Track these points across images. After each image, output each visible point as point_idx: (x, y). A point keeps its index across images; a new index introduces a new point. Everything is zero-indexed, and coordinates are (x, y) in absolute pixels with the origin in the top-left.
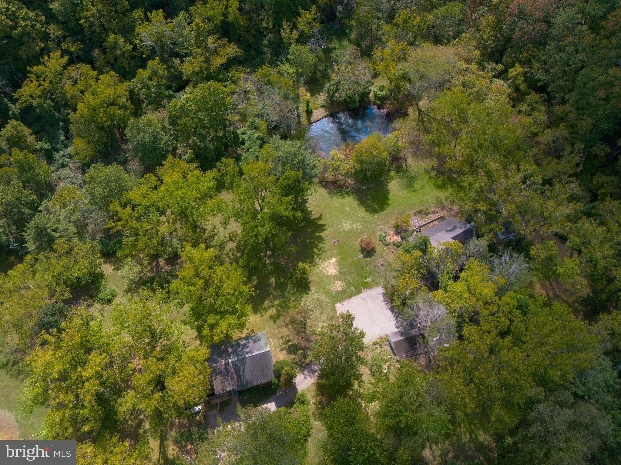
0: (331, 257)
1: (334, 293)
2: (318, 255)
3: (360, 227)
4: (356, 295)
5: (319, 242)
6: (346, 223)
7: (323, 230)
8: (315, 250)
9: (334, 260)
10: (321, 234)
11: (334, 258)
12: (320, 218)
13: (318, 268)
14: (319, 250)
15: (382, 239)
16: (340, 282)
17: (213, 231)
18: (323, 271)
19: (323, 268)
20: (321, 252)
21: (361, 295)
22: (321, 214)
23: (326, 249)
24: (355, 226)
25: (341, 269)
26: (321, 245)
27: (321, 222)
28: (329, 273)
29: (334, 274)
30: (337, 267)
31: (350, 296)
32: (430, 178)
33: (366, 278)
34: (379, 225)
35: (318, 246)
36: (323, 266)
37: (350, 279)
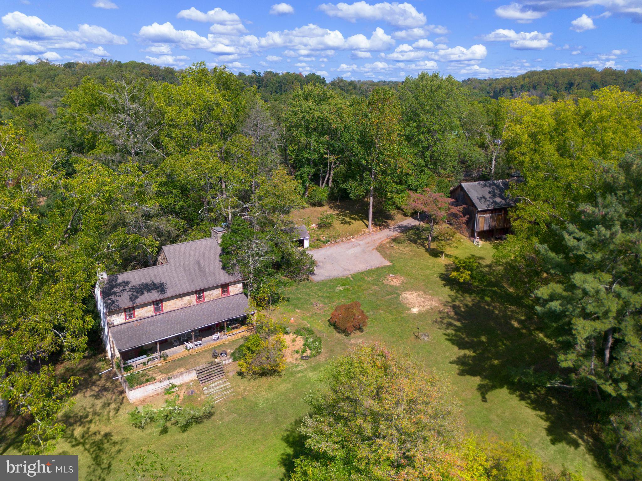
0: (421, 314)
1: (399, 274)
2: (450, 317)
4: (361, 273)
5: (456, 336)
7: (461, 362)
8: (457, 324)
9: (415, 311)
10: (461, 353)
12: (483, 389)
13: (439, 300)
14: (450, 324)
16: (393, 284)
18: (428, 297)
19: (431, 300)
20: (445, 322)
21: (352, 272)
22: (484, 399)
23: (437, 326)
25: (397, 298)
26: (451, 331)
27: (477, 380)
28: (415, 293)
29: (407, 292)
30: (405, 301)
31: (370, 272)
33: (346, 290)
35: (456, 331)
36: (434, 303)
37: (376, 288)
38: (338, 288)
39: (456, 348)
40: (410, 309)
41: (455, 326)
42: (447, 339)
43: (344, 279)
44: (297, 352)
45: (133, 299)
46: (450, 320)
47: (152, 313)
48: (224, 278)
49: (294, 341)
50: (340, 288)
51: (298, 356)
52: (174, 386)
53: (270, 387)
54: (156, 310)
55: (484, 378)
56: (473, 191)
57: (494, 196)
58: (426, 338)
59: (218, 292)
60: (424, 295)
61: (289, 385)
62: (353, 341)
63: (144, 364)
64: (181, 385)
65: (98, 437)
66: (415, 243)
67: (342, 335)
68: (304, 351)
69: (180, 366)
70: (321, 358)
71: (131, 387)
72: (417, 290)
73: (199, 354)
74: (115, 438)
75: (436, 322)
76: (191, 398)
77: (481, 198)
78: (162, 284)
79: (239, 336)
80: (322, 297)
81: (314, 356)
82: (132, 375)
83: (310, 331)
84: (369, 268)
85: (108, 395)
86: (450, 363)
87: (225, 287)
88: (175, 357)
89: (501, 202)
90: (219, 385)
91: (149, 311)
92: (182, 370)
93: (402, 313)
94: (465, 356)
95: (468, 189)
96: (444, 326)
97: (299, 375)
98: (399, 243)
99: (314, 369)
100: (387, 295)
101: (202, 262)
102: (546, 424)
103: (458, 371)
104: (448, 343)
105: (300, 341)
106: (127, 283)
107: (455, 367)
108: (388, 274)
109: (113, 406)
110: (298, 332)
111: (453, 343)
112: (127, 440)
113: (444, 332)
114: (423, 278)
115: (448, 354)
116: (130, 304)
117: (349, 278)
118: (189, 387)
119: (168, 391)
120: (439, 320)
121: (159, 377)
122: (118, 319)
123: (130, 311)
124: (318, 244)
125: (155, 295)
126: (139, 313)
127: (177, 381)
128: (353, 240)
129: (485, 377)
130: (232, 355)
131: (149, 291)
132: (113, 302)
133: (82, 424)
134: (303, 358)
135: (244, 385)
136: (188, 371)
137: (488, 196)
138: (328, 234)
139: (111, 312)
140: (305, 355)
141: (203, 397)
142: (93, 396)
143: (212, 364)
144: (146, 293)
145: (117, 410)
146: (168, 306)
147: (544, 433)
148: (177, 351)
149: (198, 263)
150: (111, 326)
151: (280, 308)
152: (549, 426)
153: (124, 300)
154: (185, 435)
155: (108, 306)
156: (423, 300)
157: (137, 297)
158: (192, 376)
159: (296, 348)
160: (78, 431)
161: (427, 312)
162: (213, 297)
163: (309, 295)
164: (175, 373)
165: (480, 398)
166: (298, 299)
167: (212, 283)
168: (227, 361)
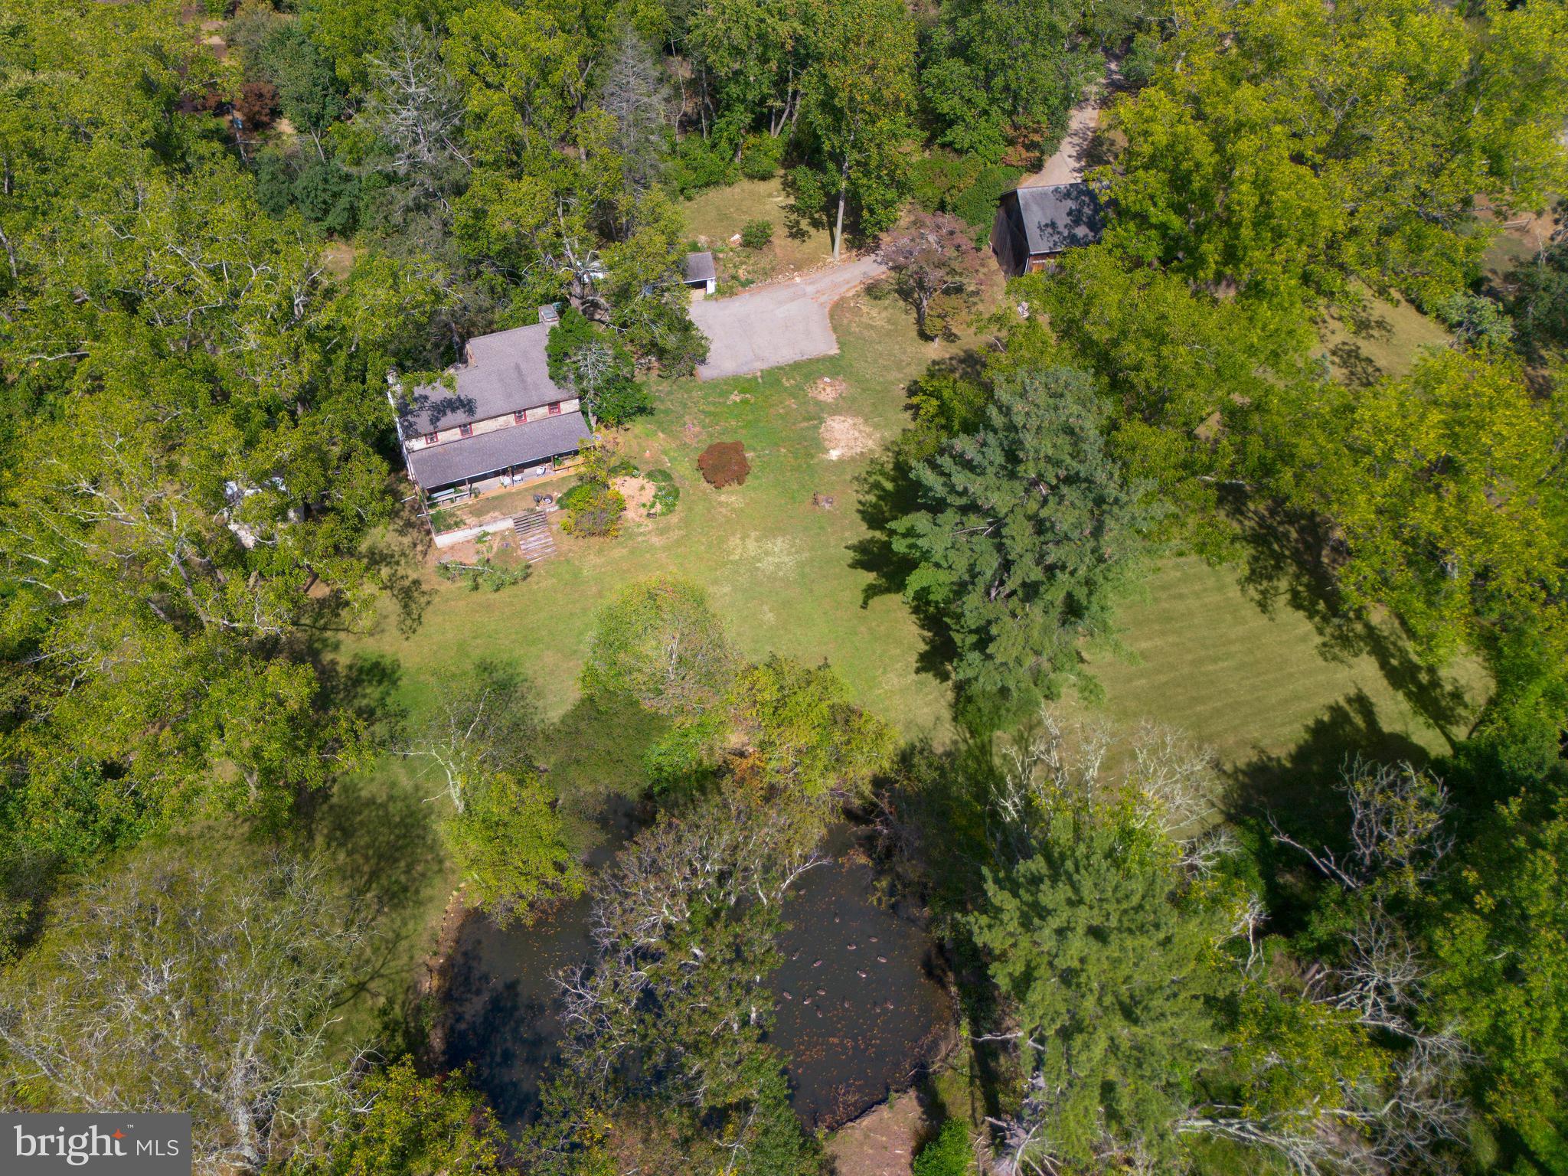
0: (841, 461)
1: (841, 377)
2: (883, 473)
3: (735, 541)
4: (780, 368)
5: (874, 506)
6: (778, 566)
7: (862, 548)
8: (889, 486)
9: (834, 455)
10: (869, 534)
11: (834, 458)
12: (871, 592)
13: (882, 438)
14: (877, 485)
15: (670, 494)
16: (822, 397)
17: (1264, 593)
18: (868, 430)
19: (869, 436)
20: (871, 480)
21: (765, 366)
22: (865, 605)
23: (856, 486)
24: (751, 546)
25: (816, 427)
26: (872, 498)
27: (870, 577)
28: (850, 421)
29: (837, 418)
30: (827, 435)
31: (796, 366)
32: (403, 714)
33: (744, 402)
34: (666, 548)
35: (880, 498)
36: (870, 443)
37: (792, 403)
38: (732, 397)
39: (864, 526)
40: (827, 451)
41: (884, 489)
42: (859, 511)
43: (748, 380)
44: (644, 505)
45: (434, 420)
46: (880, 478)
47: (459, 437)
48: (552, 392)
49: (642, 488)
50: (736, 397)
51: (644, 511)
52: (486, 534)
53: (600, 551)
54: (463, 433)
55: (882, 574)
56: (1035, 208)
57: (1077, 222)
58: (827, 506)
59: (545, 410)
60: (862, 428)
61: (625, 551)
62: (723, 498)
63: (452, 500)
64: (494, 534)
65: (407, 583)
66: (905, 300)
67: (712, 486)
68: (653, 506)
69: (494, 509)
70: (674, 519)
71: (439, 532)
72: (856, 414)
73: (519, 493)
74: (425, 587)
75: (857, 479)
76: (506, 552)
77: (1047, 225)
78: (470, 401)
79: (572, 472)
80: (703, 412)
81: (663, 514)
82: (438, 513)
83: (666, 476)
84: (798, 358)
85: (414, 534)
86: (846, 547)
87: (554, 405)
88: (491, 494)
89: (1086, 236)
90: (539, 539)
91: (455, 434)
92: (497, 514)
93: (812, 457)
94: (872, 541)
95: (1026, 204)
96: (866, 487)
97: (640, 539)
98: (875, 298)
99: (661, 532)
100: (806, 419)
101: (523, 366)
102: (923, 647)
103: (850, 561)
104: (858, 516)
105: (651, 489)
106: (426, 398)
107: (851, 554)
108: (821, 376)
109: (419, 548)
110: (650, 476)
111: (864, 519)
112: (437, 592)
113: (861, 497)
114: (878, 388)
115: (847, 534)
116: (431, 428)
117: (756, 378)
118: (503, 538)
119: (480, 539)
120: (864, 475)
121: (470, 520)
122: (418, 444)
123: (432, 435)
124: (731, 287)
125: (460, 416)
126: (442, 437)
127: (490, 529)
128: (798, 280)
129: (885, 575)
130: (559, 501)
131: (453, 410)
132: (411, 425)
133: (388, 564)
134: (649, 515)
135: (568, 543)
136: (505, 516)
137: (1063, 221)
138: (755, 264)
139: (409, 437)
140: (652, 511)
141: (520, 552)
142: (396, 530)
143: (532, 511)
144: (449, 413)
145: (425, 554)
146: (479, 428)
147: (916, 657)
148: (492, 487)
149: (517, 367)
150: (411, 451)
151: (639, 426)
152: (926, 652)
153: (423, 421)
154: (497, 595)
155: (405, 429)
156: (857, 434)
157: (438, 419)
158: (509, 523)
159: (644, 500)
160: (385, 572)
161: (853, 459)
162: (537, 417)
163: (685, 406)
164: (488, 517)
165: (861, 602)
166: (667, 412)
167: (535, 400)
168: (550, 508)
